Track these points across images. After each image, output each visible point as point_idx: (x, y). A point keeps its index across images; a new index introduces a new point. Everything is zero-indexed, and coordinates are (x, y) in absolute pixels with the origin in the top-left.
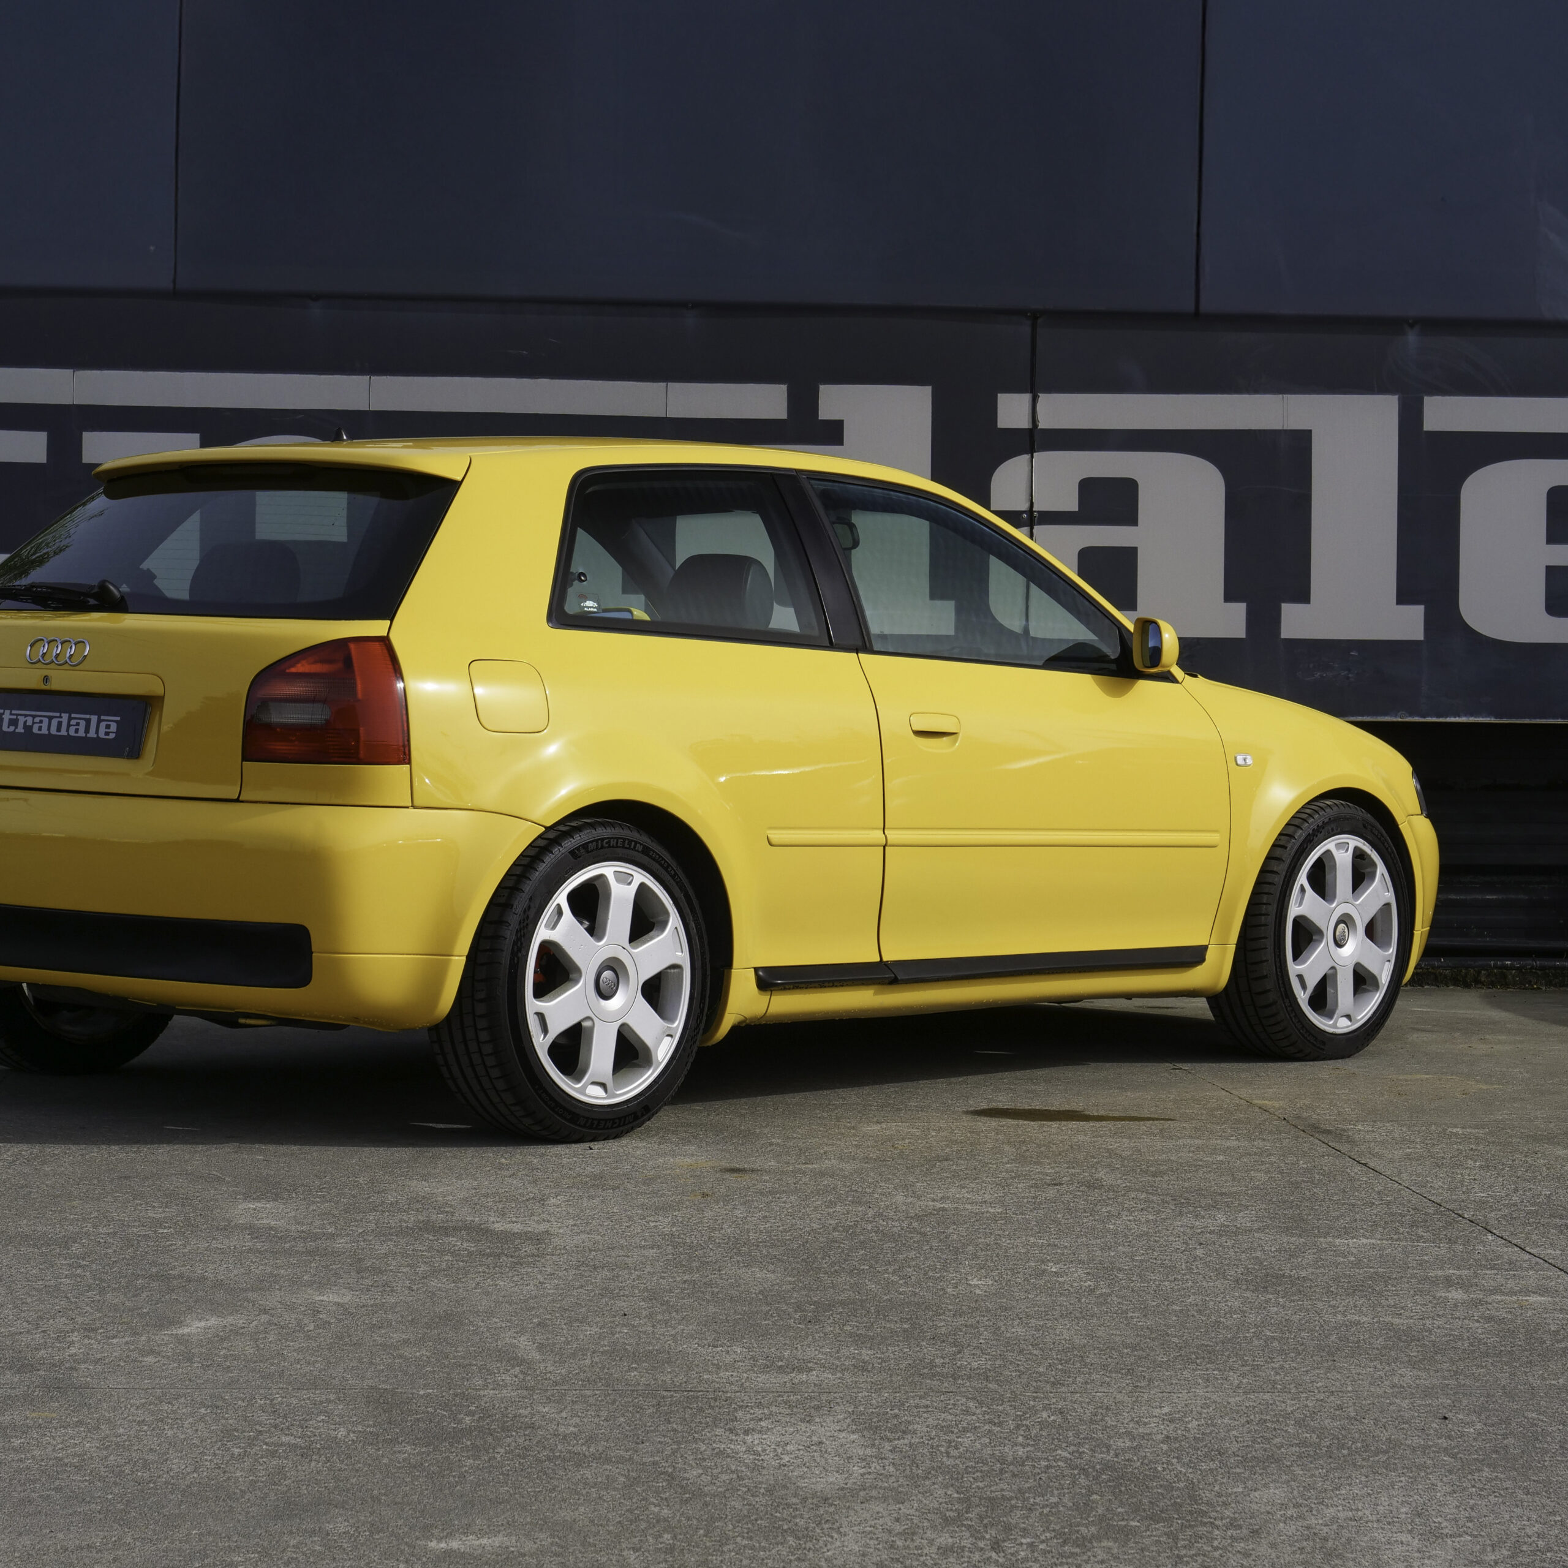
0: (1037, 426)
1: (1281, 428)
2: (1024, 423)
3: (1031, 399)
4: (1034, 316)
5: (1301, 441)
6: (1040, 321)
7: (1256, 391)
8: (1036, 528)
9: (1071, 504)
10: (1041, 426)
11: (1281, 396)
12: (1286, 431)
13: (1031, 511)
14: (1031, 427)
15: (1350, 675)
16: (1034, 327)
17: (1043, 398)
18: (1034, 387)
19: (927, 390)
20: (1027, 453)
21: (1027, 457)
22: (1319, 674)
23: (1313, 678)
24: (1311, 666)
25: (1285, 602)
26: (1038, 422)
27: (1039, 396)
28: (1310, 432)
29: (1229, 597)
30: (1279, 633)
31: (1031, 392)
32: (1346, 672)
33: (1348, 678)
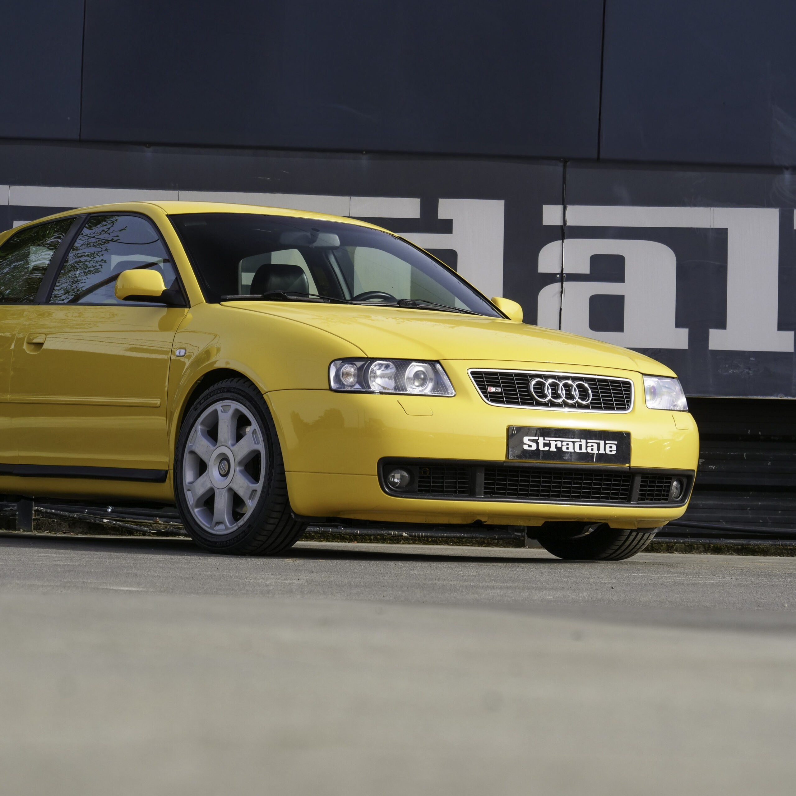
0: (566, 224)
1: (710, 227)
2: (559, 223)
3: (562, 208)
4: (565, 160)
5: (721, 235)
6: (568, 164)
7: (695, 205)
8: (565, 284)
9: (586, 269)
10: (568, 224)
11: (709, 208)
12: (712, 228)
13: (562, 273)
14: (562, 225)
15: (750, 372)
16: (565, 167)
17: (570, 208)
18: (564, 202)
19: (502, 203)
20: (559, 240)
21: (560, 242)
22: (731, 371)
23: (728, 373)
24: (727, 366)
25: (712, 328)
26: (567, 221)
27: (567, 207)
28: (727, 229)
29: (678, 325)
30: (708, 346)
31: (563, 204)
32: (747, 370)
33: (749, 373)
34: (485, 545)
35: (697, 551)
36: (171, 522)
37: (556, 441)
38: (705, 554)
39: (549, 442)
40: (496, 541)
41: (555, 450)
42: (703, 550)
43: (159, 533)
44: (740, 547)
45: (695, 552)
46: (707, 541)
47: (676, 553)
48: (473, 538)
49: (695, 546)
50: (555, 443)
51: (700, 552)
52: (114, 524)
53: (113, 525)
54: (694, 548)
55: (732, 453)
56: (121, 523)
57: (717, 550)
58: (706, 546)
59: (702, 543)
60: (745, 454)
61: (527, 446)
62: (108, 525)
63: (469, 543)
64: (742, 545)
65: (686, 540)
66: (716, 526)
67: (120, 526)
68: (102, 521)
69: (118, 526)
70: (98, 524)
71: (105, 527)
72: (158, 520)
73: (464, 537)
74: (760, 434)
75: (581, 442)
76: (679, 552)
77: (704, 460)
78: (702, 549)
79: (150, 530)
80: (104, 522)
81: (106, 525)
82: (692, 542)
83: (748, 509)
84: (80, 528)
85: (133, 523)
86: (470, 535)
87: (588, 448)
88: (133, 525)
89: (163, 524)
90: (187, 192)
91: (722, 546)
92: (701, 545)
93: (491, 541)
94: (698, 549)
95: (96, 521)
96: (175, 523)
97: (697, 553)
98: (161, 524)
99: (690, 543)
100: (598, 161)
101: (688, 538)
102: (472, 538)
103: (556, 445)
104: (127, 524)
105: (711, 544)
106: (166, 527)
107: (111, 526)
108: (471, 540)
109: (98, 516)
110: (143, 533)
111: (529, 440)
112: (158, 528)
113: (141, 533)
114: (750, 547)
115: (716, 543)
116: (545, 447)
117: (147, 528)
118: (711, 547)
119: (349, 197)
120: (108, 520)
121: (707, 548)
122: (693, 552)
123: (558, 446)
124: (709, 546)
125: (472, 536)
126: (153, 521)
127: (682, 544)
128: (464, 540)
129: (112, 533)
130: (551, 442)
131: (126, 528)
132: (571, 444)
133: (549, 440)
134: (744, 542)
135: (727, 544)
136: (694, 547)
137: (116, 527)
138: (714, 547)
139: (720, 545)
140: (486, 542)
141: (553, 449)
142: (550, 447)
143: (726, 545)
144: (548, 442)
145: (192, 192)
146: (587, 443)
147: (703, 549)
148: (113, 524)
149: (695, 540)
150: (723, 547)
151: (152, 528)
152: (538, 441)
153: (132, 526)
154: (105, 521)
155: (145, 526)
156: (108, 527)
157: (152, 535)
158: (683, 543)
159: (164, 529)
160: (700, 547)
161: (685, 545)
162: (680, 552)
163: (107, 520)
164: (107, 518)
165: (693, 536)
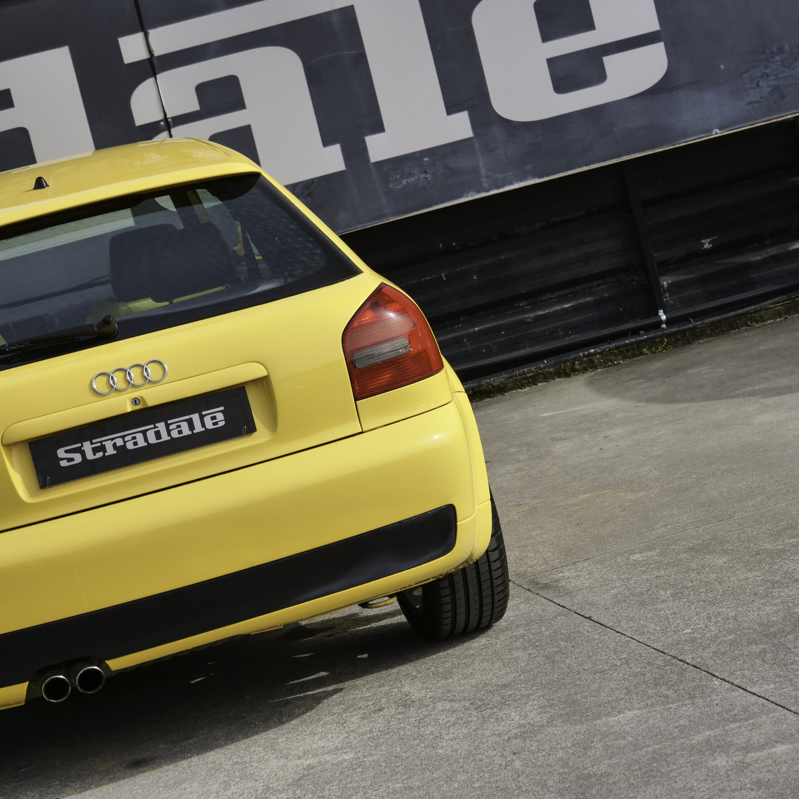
0: (154, 55)
1: (331, 10)
2: (144, 55)
3: (144, 36)
5: (348, 15)
8: (173, 130)
9: (194, 105)
10: (156, 54)
12: (335, 10)
13: (166, 119)
14: (149, 57)
15: (428, 176)
17: (152, 33)
18: (143, 27)
19: (66, 50)
20: (151, 77)
21: (152, 79)
22: (405, 181)
23: (402, 185)
24: (398, 177)
25: (367, 135)
26: (153, 52)
27: (149, 33)
28: (352, 6)
29: (326, 142)
30: (369, 159)
31: (142, 30)
32: (424, 175)
33: (427, 178)
55: (428, 278)
60: (443, 274)
74: (454, 244)
83: (465, 340)
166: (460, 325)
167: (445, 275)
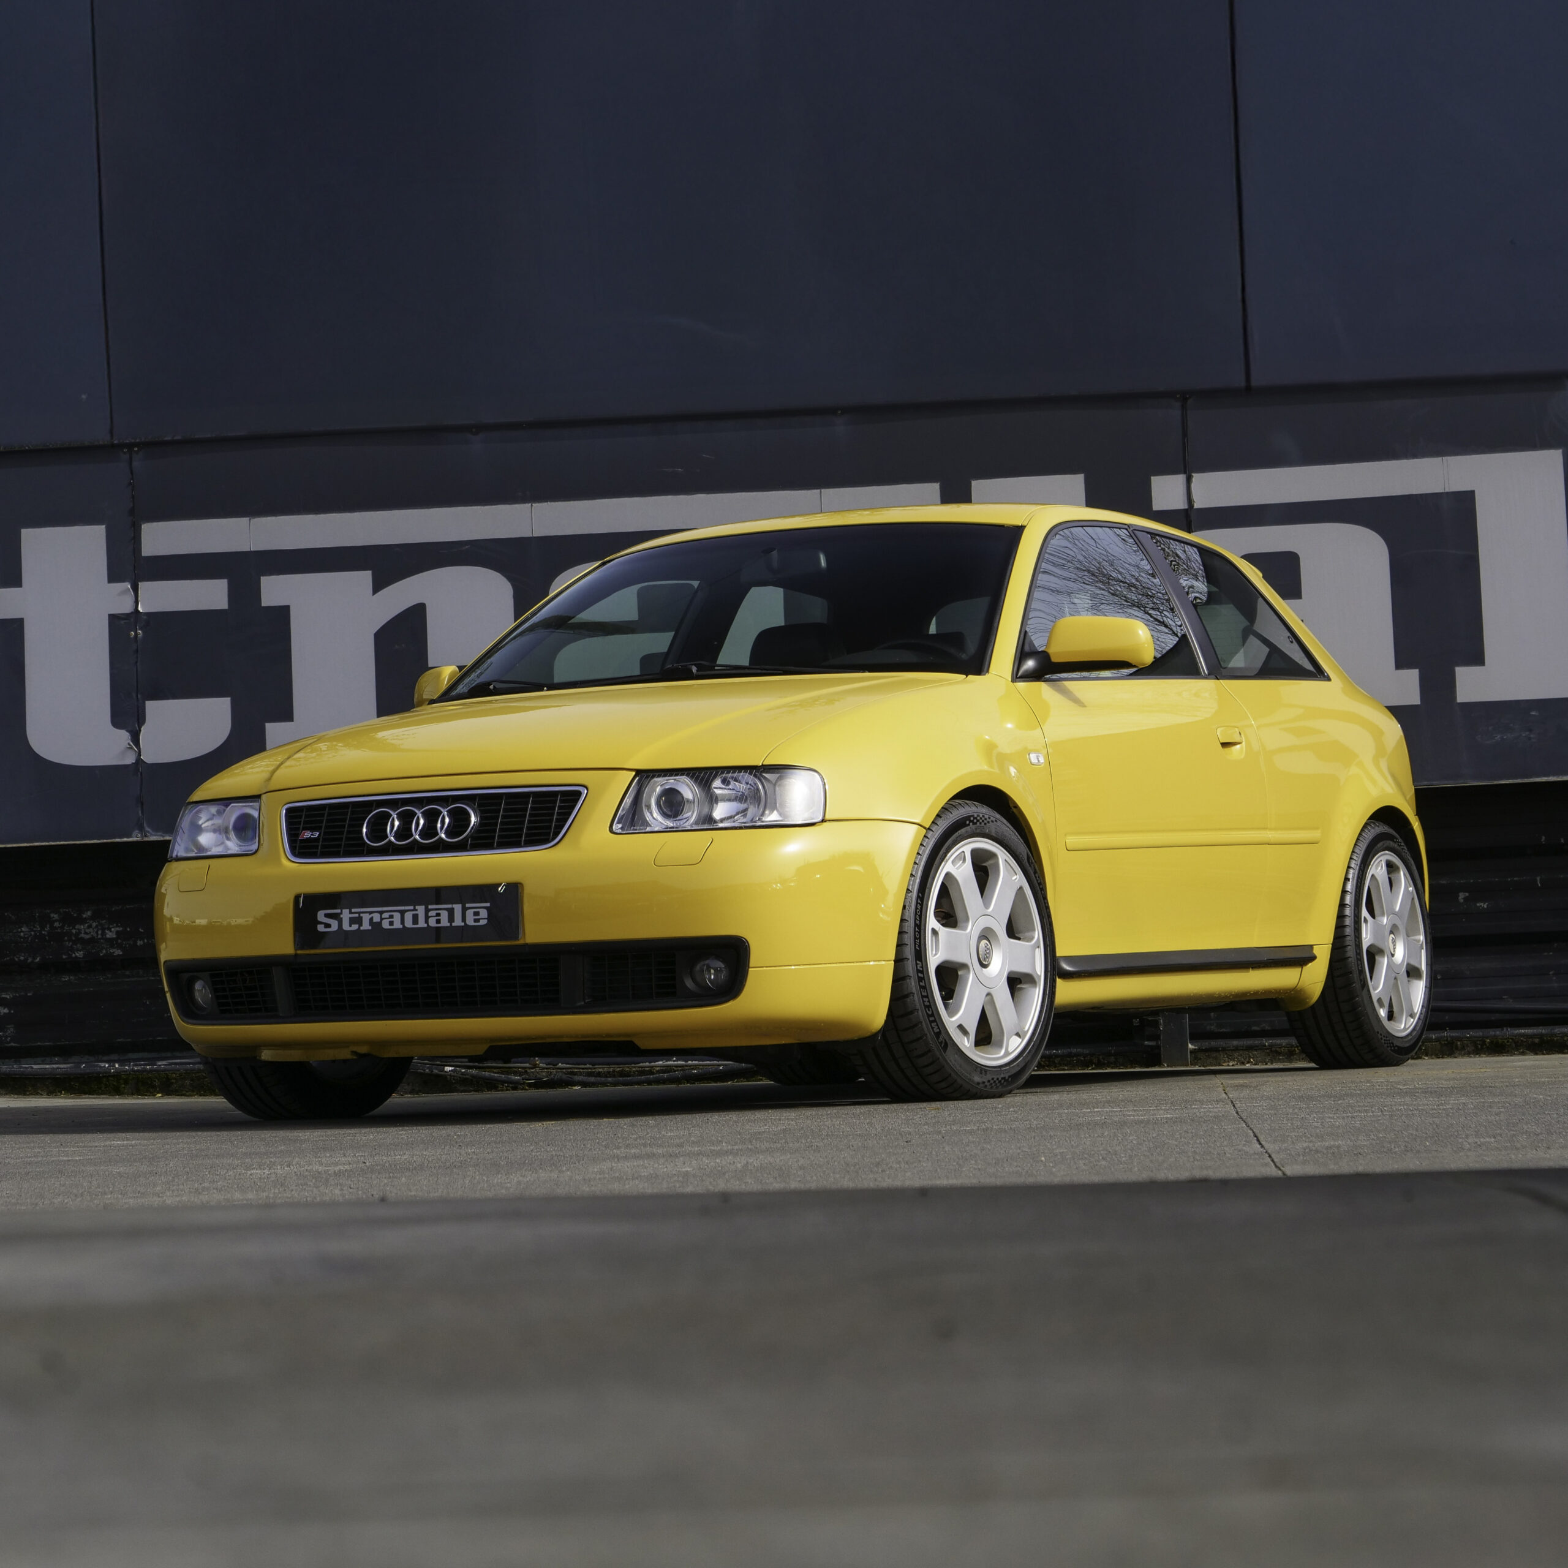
0: (1193, 506)
1: (1442, 491)
2: (1180, 504)
3: (1185, 479)
4: (1184, 397)
5: (1464, 502)
6: (1190, 402)
7: (1413, 455)
10: (1196, 506)
11: (1440, 458)
12: (1447, 493)
14: (1186, 507)
15: (1532, 736)
16: (1184, 408)
17: (1196, 477)
18: (1187, 467)
19: (1080, 477)
22: (1499, 736)
23: (1494, 741)
24: (1490, 728)
25: (1458, 665)
26: (1194, 502)
27: (1193, 476)
28: (1473, 492)
29: (1400, 664)
30: (1455, 698)
31: (1185, 473)
32: (1527, 733)
33: (1530, 739)
34: (1094, 1066)
35: (1463, 1052)
36: (560, 1064)
37: (370, 913)
38: (1477, 1056)
39: (359, 915)
40: (1112, 1059)
41: (370, 928)
42: (1473, 1050)
43: (539, 1084)
44: (1537, 1040)
45: (1460, 1054)
46: (1479, 1033)
47: (1426, 1058)
48: (1073, 1057)
49: (1459, 1043)
50: (368, 917)
51: (1469, 1054)
52: (463, 1074)
53: (460, 1076)
54: (1457, 1048)
55: (1515, 879)
56: (474, 1072)
57: (1498, 1048)
58: (1479, 1042)
59: (1471, 1037)
60: (1538, 879)
61: (323, 925)
62: (454, 1076)
63: (1066, 1065)
64: (1541, 1036)
65: (1443, 1034)
66: (1495, 1006)
67: (473, 1076)
68: (443, 1070)
69: (470, 1078)
70: (437, 1076)
71: (449, 1079)
72: (537, 1063)
73: (1057, 1056)
74: (1562, 841)
75: (417, 910)
76: (1431, 1055)
77: (1467, 894)
78: (1471, 1048)
79: (523, 1079)
80: (446, 1072)
81: (450, 1075)
82: (1452, 1037)
83: (1551, 973)
84: (408, 1084)
85: (495, 1071)
86: (1066, 1051)
87: (430, 919)
88: (496, 1073)
89: (547, 1068)
90: (546, 503)
91: (1506, 1041)
92: (1469, 1042)
93: (1104, 1059)
94: (1463, 1048)
95: (432, 1071)
96: (566, 1064)
97: (1463, 1056)
98: (544, 1068)
99: (1449, 1039)
100: (1249, 392)
101: (1446, 1031)
102: (1070, 1055)
103: (371, 919)
104: (485, 1072)
105: (1487, 1038)
106: (551, 1072)
107: (460, 1078)
108: (1069, 1059)
109: (438, 1063)
110: (513, 1085)
111: (326, 916)
112: (538, 1076)
113: (511, 1085)
114: (1555, 1039)
115: (1495, 1036)
116: (353, 925)
117: (519, 1076)
118: (1486, 1045)
119: (819, 491)
120: (453, 1068)
121: (1479, 1046)
122: (1456, 1055)
123: (374, 921)
124: (1484, 1042)
125: (1071, 1053)
126: (530, 1064)
127: (1435, 1042)
128: (1057, 1061)
129: (462, 1089)
130: (361, 915)
131: (484, 1079)
132: (397, 916)
133: (359, 913)
134: (1544, 1031)
135: (1514, 1038)
136: (1457, 1045)
137: (467, 1079)
138: (1492, 1042)
139: (1502, 1039)
140: (1095, 1060)
141: (366, 926)
142: (361, 924)
143: (1512, 1039)
144: (357, 915)
145: (553, 503)
146: (427, 911)
147: (1473, 1048)
148: (461, 1074)
149: (1458, 1033)
150: (1508, 1042)
151: (527, 1077)
152: (341, 916)
153: (492, 1074)
154: (448, 1069)
155: (515, 1073)
156: (454, 1079)
157: (527, 1088)
158: (1438, 1040)
159: (547, 1077)
160: (1467, 1046)
161: (1440, 1043)
162: (1433, 1057)
163: (451, 1068)
164: (452, 1063)
165: (1454, 1026)
166: (1551, 953)
167: (1540, 880)
